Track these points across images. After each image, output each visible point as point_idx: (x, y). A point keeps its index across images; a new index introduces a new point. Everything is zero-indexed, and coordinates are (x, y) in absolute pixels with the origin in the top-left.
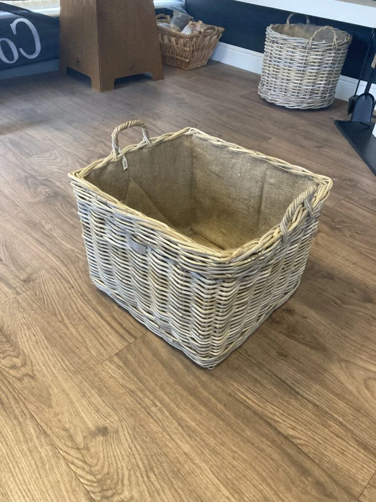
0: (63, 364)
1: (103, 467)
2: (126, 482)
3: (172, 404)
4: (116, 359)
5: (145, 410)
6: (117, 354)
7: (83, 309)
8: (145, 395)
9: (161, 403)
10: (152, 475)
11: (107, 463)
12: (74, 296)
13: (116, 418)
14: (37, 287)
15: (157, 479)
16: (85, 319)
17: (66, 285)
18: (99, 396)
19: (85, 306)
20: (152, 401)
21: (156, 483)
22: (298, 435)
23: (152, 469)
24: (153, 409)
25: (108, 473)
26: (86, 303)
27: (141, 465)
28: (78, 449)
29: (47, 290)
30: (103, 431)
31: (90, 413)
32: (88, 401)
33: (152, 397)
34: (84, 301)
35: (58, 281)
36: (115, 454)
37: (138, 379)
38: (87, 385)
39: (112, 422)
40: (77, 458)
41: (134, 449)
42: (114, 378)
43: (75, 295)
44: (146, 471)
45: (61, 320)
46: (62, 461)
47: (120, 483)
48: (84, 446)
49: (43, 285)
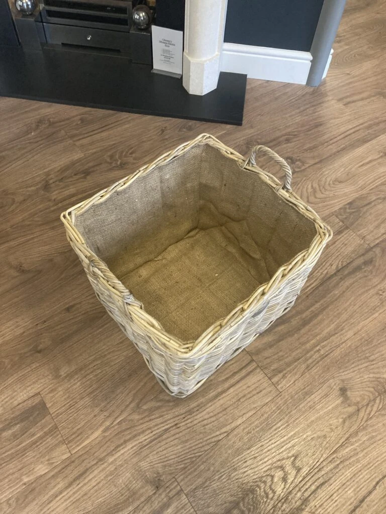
0: (281, 428)
1: (370, 391)
2: (377, 376)
3: (318, 338)
4: (275, 380)
5: (323, 358)
6: (270, 379)
7: (212, 412)
8: (311, 357)
9: (317, 346)
10: (371, 358)
11: (366, 389)
12: (191, 422)
13: (331, 381)
14: (172, 468)
15: (373, 354)
16: (226, 409)
17: (172, 433)
18: (312, 394)
19: (208, 410)
20: (315, 352)
21: (376, 356)
22: (336, 264)
23: (367, 358)
24: (322, 352)
25: (374, 388)
26: (204, 408)
27: (366, 365)
28: (358, 410)
29: (178, 455)
30: (343, 391)
31: (329, 401)
32: (318, 403)
33: (312, 352)
34: (201, 410)
35: (164, 442)
36: (359, 382)
37: (295, 362)
38: (303, 405)
39: (335, 384)
40: (365, 412)
41: (355, 369)
42: (294, 382)
43: (190, 420)
44: (369, 361)
45: (225, 434)
46: (369, 422)
47: (379, 380)
48: (356, 405)
49: (168, 462)
